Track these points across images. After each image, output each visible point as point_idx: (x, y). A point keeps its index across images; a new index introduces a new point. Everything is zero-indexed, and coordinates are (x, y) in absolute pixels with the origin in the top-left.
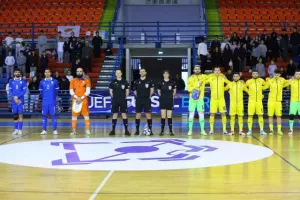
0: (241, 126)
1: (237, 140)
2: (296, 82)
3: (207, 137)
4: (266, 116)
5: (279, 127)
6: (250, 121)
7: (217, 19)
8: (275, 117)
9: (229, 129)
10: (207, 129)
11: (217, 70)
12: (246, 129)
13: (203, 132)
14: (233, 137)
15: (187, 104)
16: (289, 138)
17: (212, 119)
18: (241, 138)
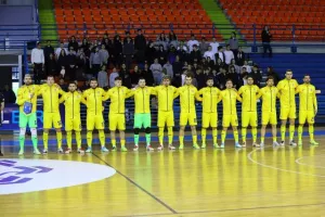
0: (79, 143)
1: (74, 158)
2: (140, 90)
3: (41, 157)
4: (107, 131)
5: (123, 142)
6: (89, 136)
7: (52, 21)
8: (117, 131)
9: (65, 147)
10: (41, 147)
11: (50, 79)
12: (85, 146)
13: (37, 151)
14: (70, 156)
15: (17, 119)
16: (134, 155)
17: (45, 136)
18: (80, 156)
